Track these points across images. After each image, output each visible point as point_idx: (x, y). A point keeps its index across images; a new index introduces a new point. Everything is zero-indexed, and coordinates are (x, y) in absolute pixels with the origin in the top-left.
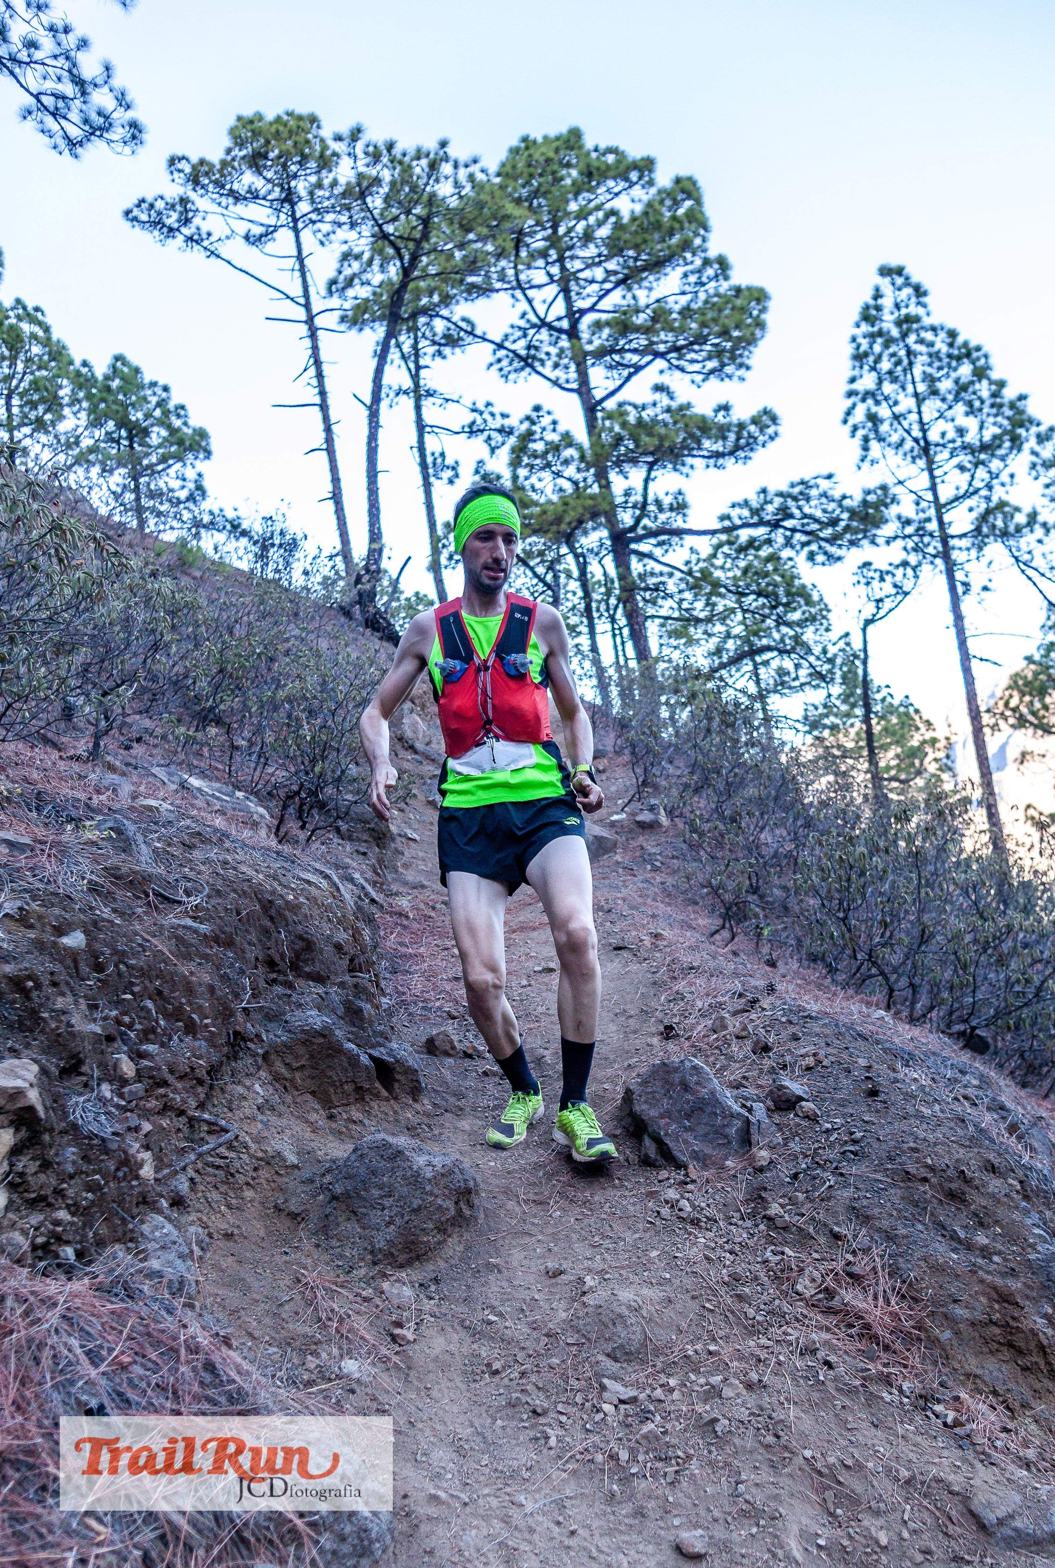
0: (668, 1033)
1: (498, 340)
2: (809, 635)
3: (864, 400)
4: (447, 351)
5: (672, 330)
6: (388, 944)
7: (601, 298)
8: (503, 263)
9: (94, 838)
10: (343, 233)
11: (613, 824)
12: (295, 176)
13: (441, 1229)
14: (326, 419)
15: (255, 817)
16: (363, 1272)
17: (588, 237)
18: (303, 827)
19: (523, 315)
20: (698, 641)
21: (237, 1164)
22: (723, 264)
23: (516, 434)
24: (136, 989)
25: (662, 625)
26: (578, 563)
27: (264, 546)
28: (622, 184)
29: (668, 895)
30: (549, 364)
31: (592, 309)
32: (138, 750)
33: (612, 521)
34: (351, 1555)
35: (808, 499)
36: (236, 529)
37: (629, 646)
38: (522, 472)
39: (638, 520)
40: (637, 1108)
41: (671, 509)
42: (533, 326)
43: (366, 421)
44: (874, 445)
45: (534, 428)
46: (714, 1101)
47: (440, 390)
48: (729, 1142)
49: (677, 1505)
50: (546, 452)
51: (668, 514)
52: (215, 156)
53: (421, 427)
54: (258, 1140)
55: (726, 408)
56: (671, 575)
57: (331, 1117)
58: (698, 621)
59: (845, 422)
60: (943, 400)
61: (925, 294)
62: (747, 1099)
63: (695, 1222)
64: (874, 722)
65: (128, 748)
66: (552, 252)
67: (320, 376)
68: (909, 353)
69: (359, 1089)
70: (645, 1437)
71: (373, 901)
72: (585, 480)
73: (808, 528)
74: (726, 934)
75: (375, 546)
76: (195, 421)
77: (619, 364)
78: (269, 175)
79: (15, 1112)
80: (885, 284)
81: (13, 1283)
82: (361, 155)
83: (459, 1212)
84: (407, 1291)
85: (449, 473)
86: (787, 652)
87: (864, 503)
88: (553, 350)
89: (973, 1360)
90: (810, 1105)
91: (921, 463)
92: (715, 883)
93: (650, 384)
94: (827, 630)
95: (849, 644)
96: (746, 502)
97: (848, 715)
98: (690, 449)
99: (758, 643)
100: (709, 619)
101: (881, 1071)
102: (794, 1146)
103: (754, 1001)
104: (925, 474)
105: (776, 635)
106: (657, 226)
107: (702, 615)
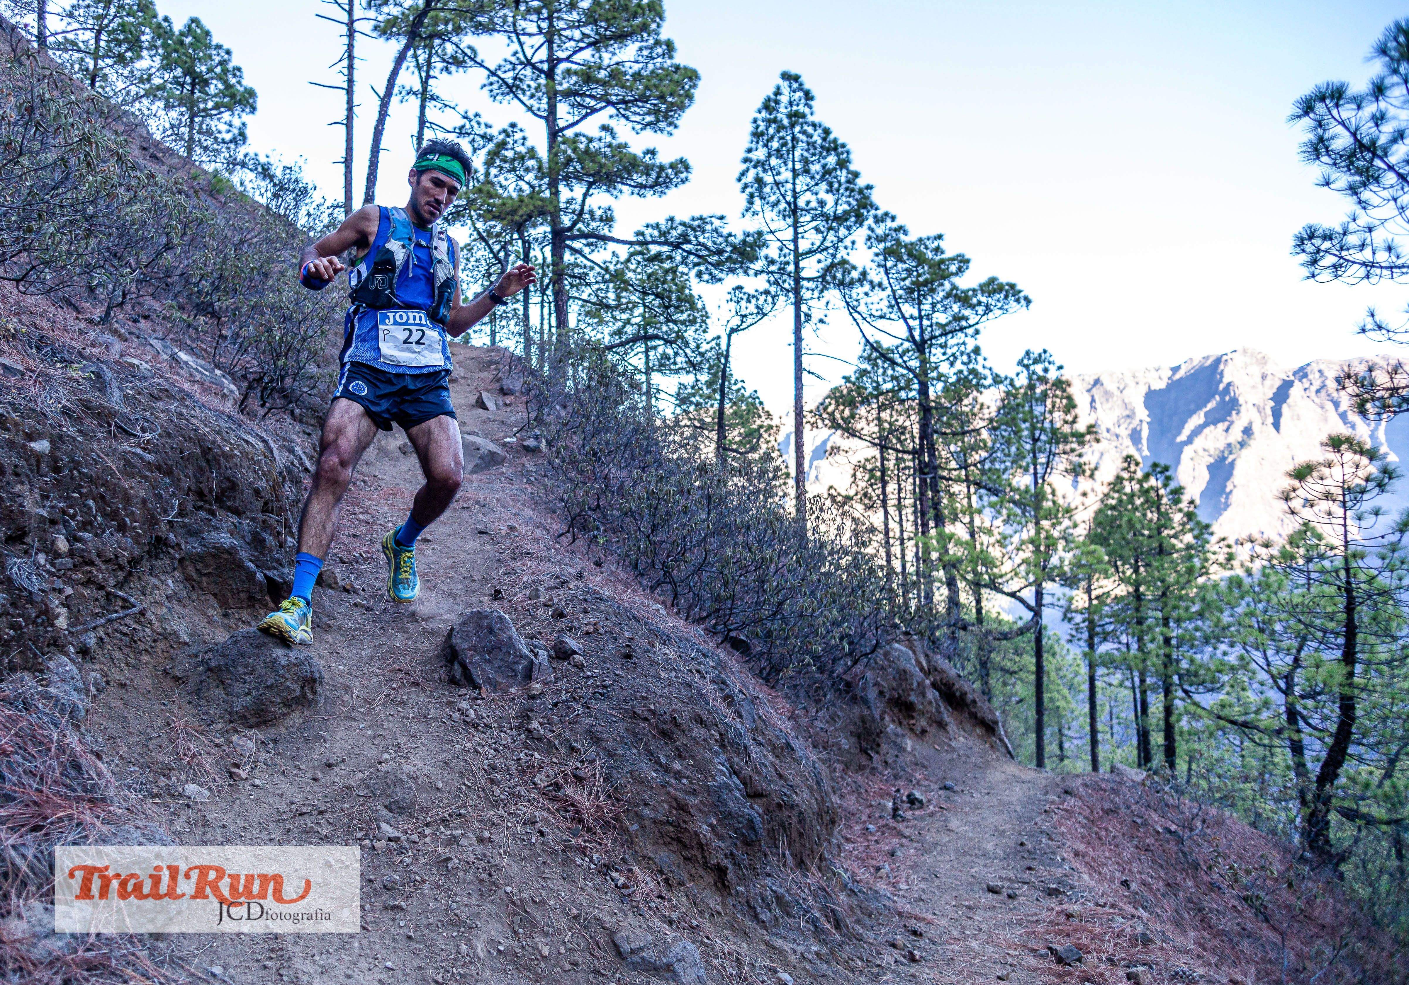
0: (497, 595)
1: (492, 68)
2: (690, 334)
3: (755, 167)
4: (453, 68)
5: (623, 87)
7: (575, 52)
8: (506, 11)
9: (76, 377)
11: (505, 444)
13: (287, 704)
14: (350, 101)
15: (226, 391)
16: (220, 726)
17: (572, 6)
18: (262, 406)
19: (515, 53)
20: (607, 322)
21: (140, 633)
22: (670, 47)
23: (495, 141)
24: (83, 490)
25: (583, 306)
26: (524, 247)
27: (281, 189)
29: (533, 502)
30: (528, 93)
31: (567, 59)
32: (144, 324)
33: (555, 220)
35: (703, 232)
36: (266, 172)
37: (553, 316)
38: (494, 171)
39: (574, 224)
40: (454, 641)
41: (601, 220)
42: (521, 63)
43: (377, 109)
44: (757, 201)
45: (508, 139)
46: (510, 643)
47: (442, 97)
48: (516, 675)
50: (514, 160)
51: (598, 223)
53: (422, 121)
54: (161, 620)
55: (653, 152)
56: (592, 269)
57: (226, 615)
58: (608, 307)
59: (739, 180)
60: (812, 178)
61: (812, 98)
62: (535, 647)
63: (475, 726)
64: (727, 406)
65: (135, 321)
66: (544, 11)
67: (351, 67)
68: (794, 139)
69: (251, 598)
71: (306, 469)
72: (540, 186)
73: (700, 253)
74: (569, 536)
76: (247, 82)
77: (580, 104)
80: (784, 85)
83: (304, 695)
84: (250, 744)
86: (671, 343)
87: (744, 242)
88: (533, 84)
89: (650, 848)
90: (581, 658)
91: (790, 221)
92: (566, 496)
93: (600, 124)
94: (705, 331)
95: (718, 345)
96: (657, 225)
97: (709, 397)
98: (622, 178)
99: (651, 331)
100: (617, 307)
101: (641, 644)
102: (562, 685)
103: (565, 582)
104: (791, 229)
105: (665, 328)
106: (626, 8)
107: (613, 303)
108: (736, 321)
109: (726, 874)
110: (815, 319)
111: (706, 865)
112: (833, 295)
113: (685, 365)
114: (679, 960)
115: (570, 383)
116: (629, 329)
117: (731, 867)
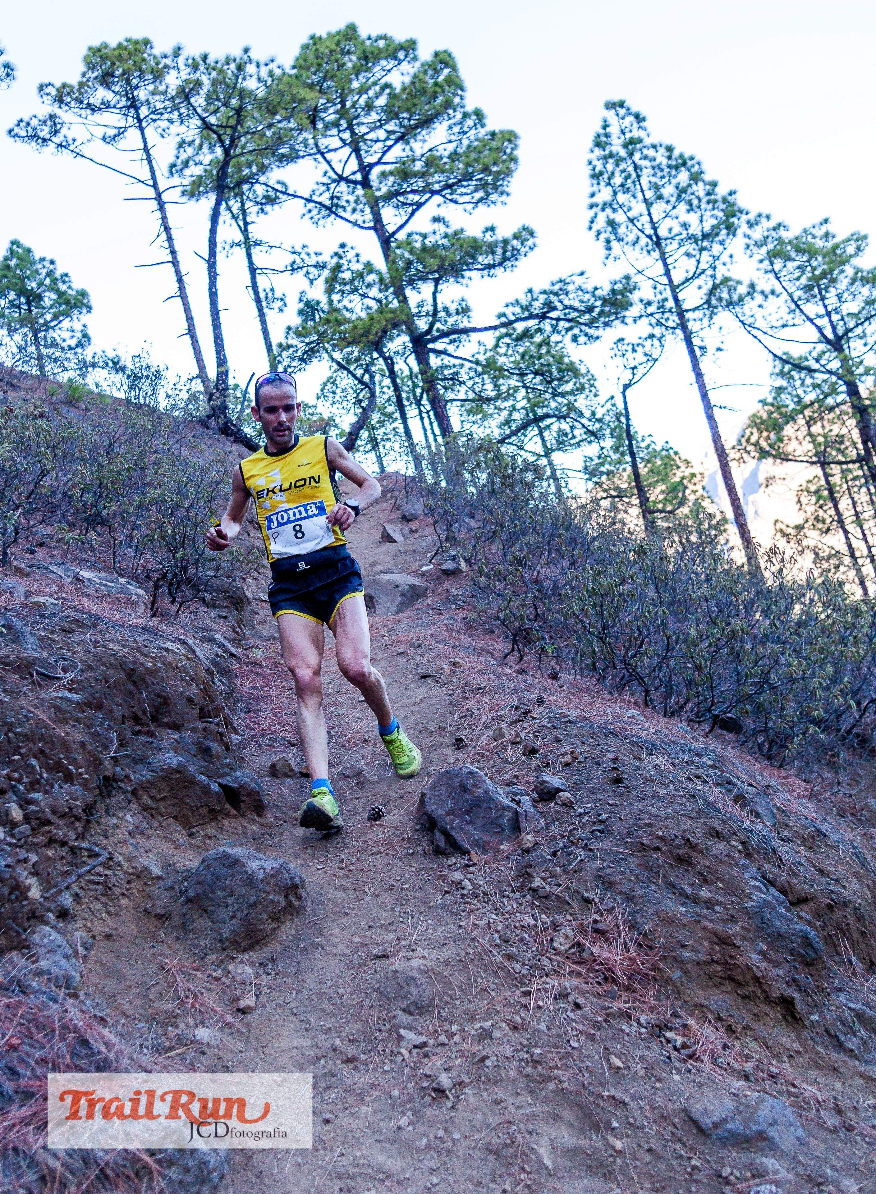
0: (459, 744)
1: (307, 195)
2: (581, 402)
3: (603, 210)
4: (268, 208)
5: (443, 172)
6: (245, 689)
7: (385, 153)
8: (304, 135)
11: (423, 574)
12: (137, 87)
13: (274, 918)
14: (178, 272)
15: (134, 598)
18: (173, 602)
19: (325, 174)
20: (492, 415)
21: (113, 879)
22: (479, 115)
23: (329, 267)
24: (23, 751)
25: (462, 406)
26: (387, 364)
27: (135, 380)
28: (393, 63)
29: (469, 627)
30: (349, 209)
31: (379, 162)
32: (41, 553)
33: (411, 328)
35: (567, 294)
36: (117, 366)
37: (435, 425)
38: (336, 297)
39: (431, 326)
40: (429, 809)
41: (458, 313)
42: (334, 181)
43: (206, 272)
44: (615, 244)
45: (341, 261)
46: (488, 798)
48: (503, 830)
50: (353, 279)
51: (456, 318)
52: (74, 80)
53: (253, 270)
54: (129, 859)
55: (492, 229)
56: (462, 366)
57: (191, 836)
58: (488, 400)
60: (668, 202)
61: (644, 120)
62: (516, 794)
63: (475, 897)
64: (641, 466)
65: (32, 552)
66: (343, 122)
67: (170, 239)
68: (637, 168)
69: (212, 811)
71: (232, 655)
72: (386, 298)
73: (569, 317)
75: (222, 369)
76: (77, 285)
77: (404, 204)
78: (117, 88)
80: (610, 115)
83: (289, 904)
84: (249, 970)
85: (279, 304)
86: (564, 417)
87: (612, 291)
88: (352, 198)
89: (700, 993)
90: (567, 794)
92: (502, 615)
93: (430, 217)
94: (596, 395)
95: (614, 405)
96: (517, 301)
97: (619, 462)
98: (468, 264)
99: (540, 412)
100: (498, 397)
102: (554, 829)
103: (526, 712)
104: (660, 263)
105: (553, 404)
106: (424, 91)
107: (493, 394)
108: (626, 376)
109: (794, 1006)
111: (768, 1000)
113: (585, 437)
114: (771, 1125)
116: (516, 416)
117: (796, 996)
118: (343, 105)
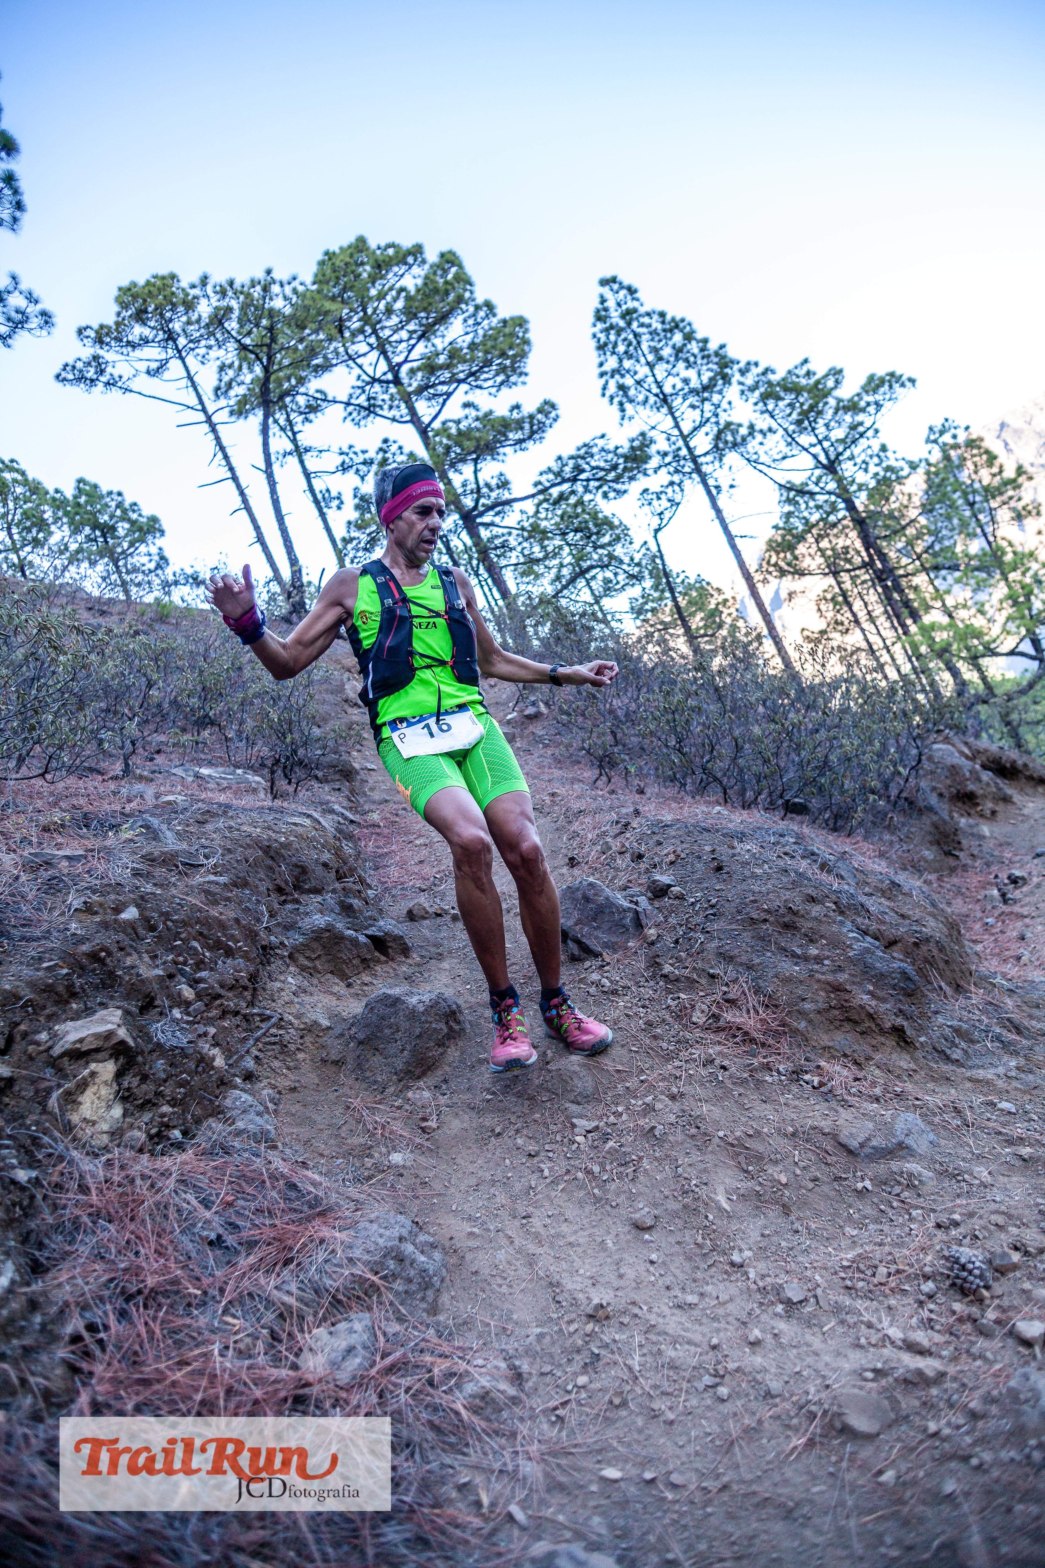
0: (572, 862)
1: (345, 400)
2: (619, 550)
3: (612, 377)
4: (312, 416)
5: (465, 361)
6: (370, 849)
7: (410, 351)
8: (334, 344)
9: (130, 837)
10: (214, 353)
12: (171, 320)
13: (440, 1044)
14: (239, 486)
15: (253, 785)
16: (392, 1089)
17: (389, 311)
18: (290, 783)
19: (359, 377)
20: (543, 575)
21: (287, 1037)
22: (490, 306)
23: (376, 462)
24: (183, 936)
25: (516, 570)
28: (404, 268)
29: (559, 762)
30: (386, 407)
31: (406, 361)
32: (159, 759)
33: (459, 507)
34: (419, 1290)
35: (592, 456)
36: (197, 581)
37: (495, 590)
39: (477, 501)
41: (498, 487)
42: (368, 383)
43: (266, 482)
44: (628, 406)
45: (387, 455)
46: (610, 904)
47: (314, 445)
48: (628, 930)
49: (640, 1194)
51: (498, 491)
53: (307, 475)
54: (298, 1017)
55: (517, 407)
56: (510, 534)
57: (349, 985)
58: (538, 561)
59: (604, 394)
60: (668, 362)
61: (636, 291)
62: (633, 896)
63: (614, 992)
64: (680, 599)
65: (151, 760)
66: (367, 328)
67: (226, 456)
68: (636, 335)
69: (364, 960)
70: (608, 1152)
71: (353, 822)
73: (598, 476)
74: (604, 778)
75: (295, 569)
76: (147, 511)
77: (435, 395)
78: (152, 324)
79: (112, 1048)
80: (606, 291)
81: (138, 1167)
82: (211, 295)
83: (451, 1028)
84: (426, 1094)
85: (336, 503)
86: (607, 566)
87: (632, 448)
88: (386, 397)
89: (825, 1037)
90: (678, 889)
91: (665, 410)
92: (586, 746)
93: (460, 404)
94: (631, 543)
95: (649, 549)
96: (550, 469)
97: (661, 599)
98: (501, 442)
99: (585, 565)
100: (546, 557)
101: (724, 851)
102: (673, 920)
103: (627, 825)
104: (669, 417)
105: (596, 557)
106: (436, 291)
107: (541, 555)
108: (656, 522)
109: (903, 1032)
110: (725, 487)
111: (883, 1032)
112: (732, 457)
113: (627, 581)
114: (907, 1135)
115: (536, 643)
116: (565, 571)
117: (905, 1024)
118: (365, 313)
